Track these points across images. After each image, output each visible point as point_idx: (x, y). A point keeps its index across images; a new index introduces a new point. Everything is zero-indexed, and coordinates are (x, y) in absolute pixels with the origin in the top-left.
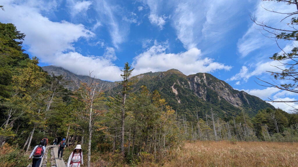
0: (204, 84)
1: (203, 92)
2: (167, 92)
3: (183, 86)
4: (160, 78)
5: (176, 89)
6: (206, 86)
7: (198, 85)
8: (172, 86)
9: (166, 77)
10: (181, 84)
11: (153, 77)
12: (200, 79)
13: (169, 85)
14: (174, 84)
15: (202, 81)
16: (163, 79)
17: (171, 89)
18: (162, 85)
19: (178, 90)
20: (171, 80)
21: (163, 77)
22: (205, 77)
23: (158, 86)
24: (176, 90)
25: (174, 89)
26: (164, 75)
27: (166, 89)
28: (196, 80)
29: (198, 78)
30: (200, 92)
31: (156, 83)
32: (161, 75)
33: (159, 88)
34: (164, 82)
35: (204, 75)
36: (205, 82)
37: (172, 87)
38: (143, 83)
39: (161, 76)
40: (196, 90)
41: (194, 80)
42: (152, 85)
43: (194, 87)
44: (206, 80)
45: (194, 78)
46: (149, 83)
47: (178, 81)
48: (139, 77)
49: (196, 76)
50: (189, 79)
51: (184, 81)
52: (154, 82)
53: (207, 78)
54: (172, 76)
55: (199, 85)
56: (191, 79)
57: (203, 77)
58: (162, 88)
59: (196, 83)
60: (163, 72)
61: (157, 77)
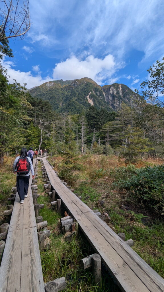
0: (120, 96)
1: (118, 105)
2: (82, 102)
3: (98, 96)
4: (73, 87)
5: (92, 99)
6: (121, 98)
7: (113, 96)
8: (87, 95)
9: (79, 86)
10: (97, 94)
11: (64, 86)
12: (116, 90)
13: (83, 95)
14: (89, 94)
15: (118, 93)
16: (76, 88)
17: (87, 99)
18: (76, 94)
19: (94, 101)
20: (86, 88)
21: (76, 86)
22: (121, 89)
23: (71, 95)
24: (91, 101)
25: (90, 99)
26: (77, 84)
27: (81, 98)
28: (112, 91)
29: (114, 89)
30: (115, 105)
31: (68, 92)
32: (74, 83)
33: (72, 97)
34: (77, 91)
35: (120, 86)
36: (121, 94)
37: (88, 97)
38: (54, 92)
39: (74, 85)
40: (110, 102)
41: (110, 91)
42: (64, 94)
43: (109, 99)
44: (121, 92)
45: (110, 89)
46: (61, 92)
47: (93, 91)
48: (48, 85)
49: (112, 87)
50: (104, 90)
51: (99, 92)
52: (66, 91)
53: (123, 90)
54: (87, 84)
55: (115, 97)
56: (106, 90)
57: (119, 89)
58: (76, 98)
59: (111, 95)
60: (77, 80)
61: (70, 85)
